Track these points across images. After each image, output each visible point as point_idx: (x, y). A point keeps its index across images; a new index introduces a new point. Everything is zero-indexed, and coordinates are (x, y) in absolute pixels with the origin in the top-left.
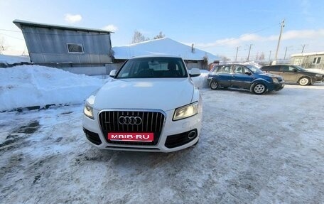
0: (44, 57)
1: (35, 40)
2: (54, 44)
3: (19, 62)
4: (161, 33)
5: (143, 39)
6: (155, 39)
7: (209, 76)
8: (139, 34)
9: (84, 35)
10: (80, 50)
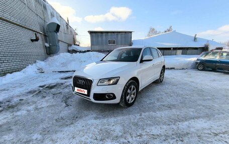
0: (97, 48)
1: (94, 39)
2: (102, 40)
3: (86, 50)
4: (171, 27)
5: (156, 33)
6: (166, 32)
7: (198, 60)
8: (153, 29)
9: (117, 35)
10: (114, 43)
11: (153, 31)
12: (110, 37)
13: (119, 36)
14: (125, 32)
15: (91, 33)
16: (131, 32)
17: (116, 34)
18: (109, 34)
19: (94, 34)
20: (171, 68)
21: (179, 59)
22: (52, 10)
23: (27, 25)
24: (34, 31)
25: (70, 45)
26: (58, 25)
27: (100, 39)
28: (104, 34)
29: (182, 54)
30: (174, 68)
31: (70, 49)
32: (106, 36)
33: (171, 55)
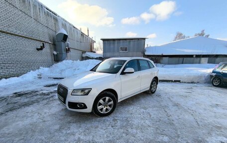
1: (107, 47)
2: (114, 47)
3: (98, 57)
7: (213, 72)
8: (181, 34)
9: (130, 42)
10: (126, 50)
11: (180, 35)
12: (122, 44)
13: (132, 42)
14: (138, 39)
15: (104, 40)
16: (144, 39)
17: (128, 41)
18: (121, 41)
19: (106, 42)
20: (175, 81)
21: (191, 70)
22: (64, 22)
23: (34, 37)
24: (41, 41)
25: (84, 52)
26: (65, 35)
27: (112, 46)
28: (116, 42)
29: (208, 63)
30: (179, 81)
31: (84, 55)
32: (118, 43)
33: (193, 63)
